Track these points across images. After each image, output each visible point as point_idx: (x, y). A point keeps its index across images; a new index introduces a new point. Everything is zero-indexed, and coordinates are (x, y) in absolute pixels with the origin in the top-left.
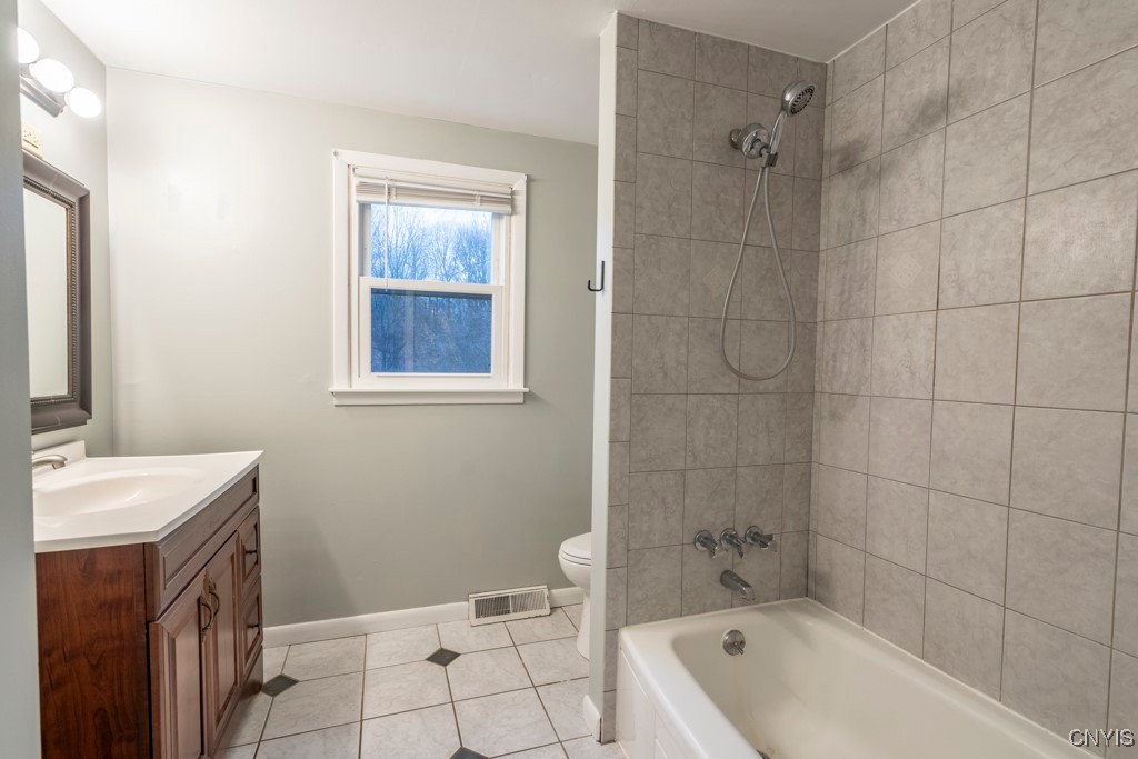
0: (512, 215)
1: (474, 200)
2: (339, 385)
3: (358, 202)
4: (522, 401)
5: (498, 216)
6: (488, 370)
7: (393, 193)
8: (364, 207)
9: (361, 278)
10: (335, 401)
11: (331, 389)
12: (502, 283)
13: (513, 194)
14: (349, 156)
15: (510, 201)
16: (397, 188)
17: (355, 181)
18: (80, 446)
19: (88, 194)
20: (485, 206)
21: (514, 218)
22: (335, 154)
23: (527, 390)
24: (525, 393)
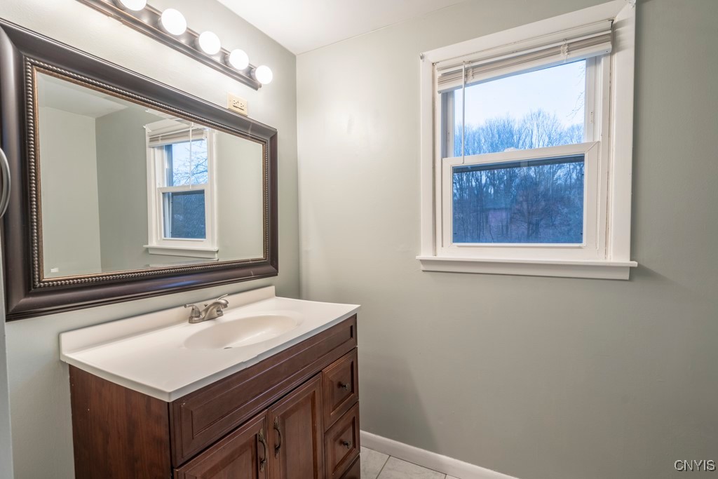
0: (612, 53)
1: (559, 53)
2: (426, 254)
3: (439, 92)
4: (628, 278)
5: (593, 61)
6: (579, 240)
7: (471, 73)
8: (447, 96)
9: (444, 159)
10: (423, 267)
11: (418, 257)
12: (599, 138)
13: (613, 27)
14: (433, 55)
15: (612, 35)
16: (474, 68)
17: (438, 74)
18: (272, 289)
19: (276, 133)
20: (574, 54)
21: (615, 57)
22: (422, 57)
23: (635, 264)
24: (632, 268)
